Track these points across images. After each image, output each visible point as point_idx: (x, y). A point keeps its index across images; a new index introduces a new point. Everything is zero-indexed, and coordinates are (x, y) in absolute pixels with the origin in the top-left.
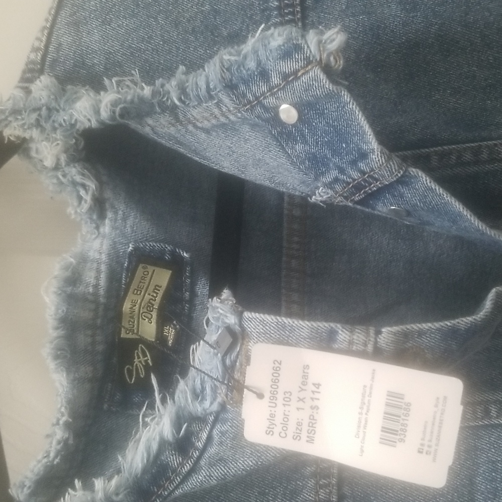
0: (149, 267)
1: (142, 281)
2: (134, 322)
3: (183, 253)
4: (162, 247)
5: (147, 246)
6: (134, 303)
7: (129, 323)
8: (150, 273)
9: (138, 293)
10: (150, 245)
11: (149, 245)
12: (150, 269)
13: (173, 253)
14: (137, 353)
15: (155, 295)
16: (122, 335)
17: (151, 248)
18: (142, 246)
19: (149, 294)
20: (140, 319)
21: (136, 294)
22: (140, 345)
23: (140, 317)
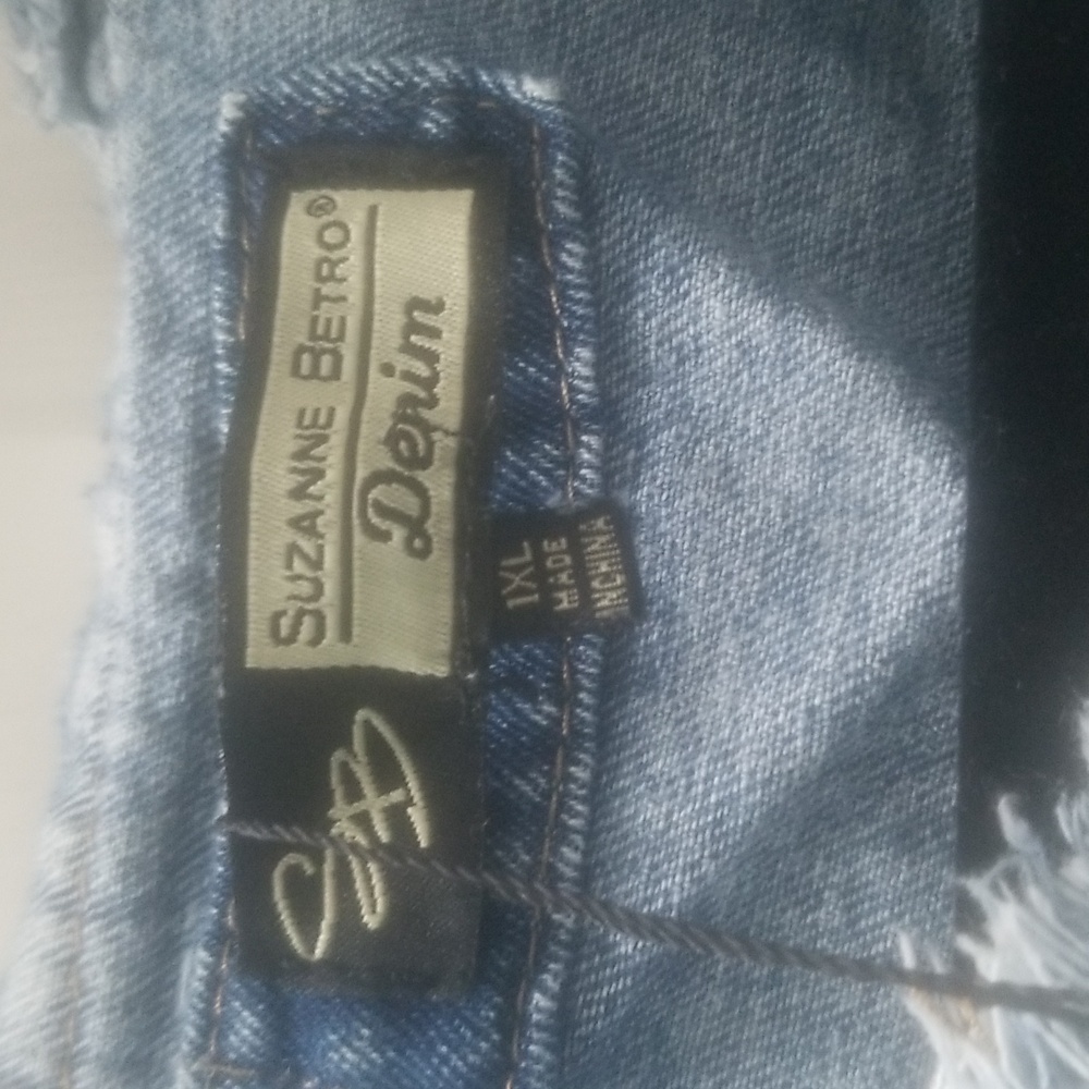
0: (341, 197)
1: (326, 289)
2: (317, 564)
3: (519, 87)
4: (397, 74)
5: (314, 81)
6: (314, 425)
7: (289, 566)
8: (356, 233)
9: (325, 368)
10: (332, 76)
11: (321, 77)
12: (352, 204)
13: (465, 99)
14: (345, 767)
15: (421, 369)
16: (250, 651)
17: (339, 90)
18: (287, 89)
19: (388, 370)
20: (359, 538)
21: (315, 374)
22: (361, 715)
23: (356, 522)
